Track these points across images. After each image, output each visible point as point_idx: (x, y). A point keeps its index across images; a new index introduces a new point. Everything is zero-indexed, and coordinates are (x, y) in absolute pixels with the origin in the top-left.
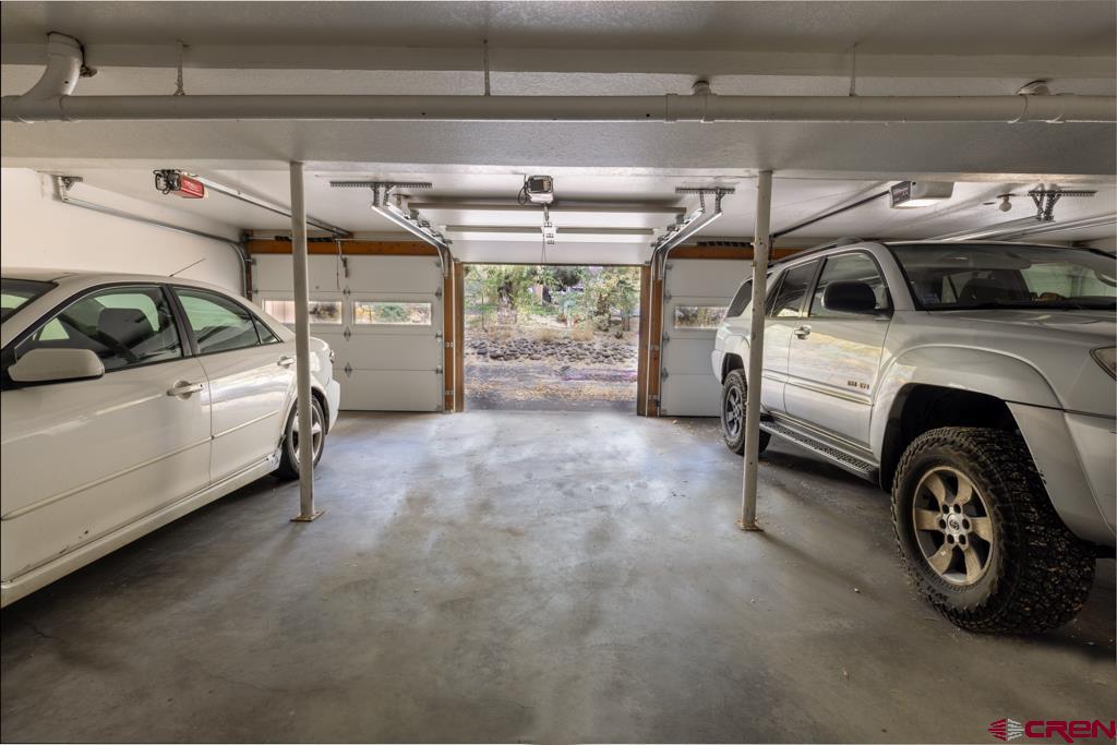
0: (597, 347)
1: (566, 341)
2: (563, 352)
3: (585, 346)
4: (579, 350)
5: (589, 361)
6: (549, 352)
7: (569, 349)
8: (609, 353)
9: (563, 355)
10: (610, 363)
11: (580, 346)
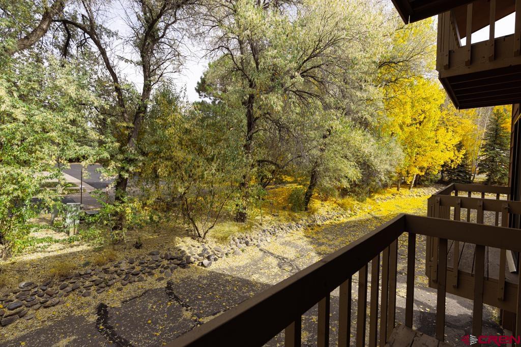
0: (124, 266)
1: (88, 269)
2: (87, 283)
3: (112, 269)
4: (107, 277)
5: (119, 285)
6: (69, 289)
7: (94, 278)
8: (138, 269)
9: (88, 288)
10: (141, 280)
11: (106, 271)
